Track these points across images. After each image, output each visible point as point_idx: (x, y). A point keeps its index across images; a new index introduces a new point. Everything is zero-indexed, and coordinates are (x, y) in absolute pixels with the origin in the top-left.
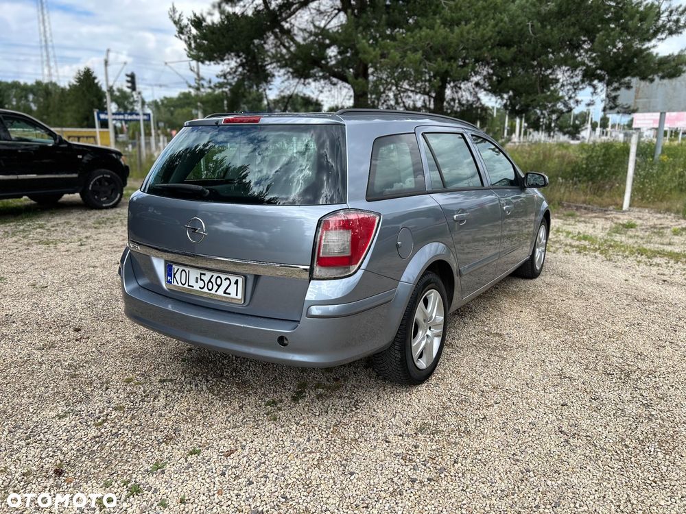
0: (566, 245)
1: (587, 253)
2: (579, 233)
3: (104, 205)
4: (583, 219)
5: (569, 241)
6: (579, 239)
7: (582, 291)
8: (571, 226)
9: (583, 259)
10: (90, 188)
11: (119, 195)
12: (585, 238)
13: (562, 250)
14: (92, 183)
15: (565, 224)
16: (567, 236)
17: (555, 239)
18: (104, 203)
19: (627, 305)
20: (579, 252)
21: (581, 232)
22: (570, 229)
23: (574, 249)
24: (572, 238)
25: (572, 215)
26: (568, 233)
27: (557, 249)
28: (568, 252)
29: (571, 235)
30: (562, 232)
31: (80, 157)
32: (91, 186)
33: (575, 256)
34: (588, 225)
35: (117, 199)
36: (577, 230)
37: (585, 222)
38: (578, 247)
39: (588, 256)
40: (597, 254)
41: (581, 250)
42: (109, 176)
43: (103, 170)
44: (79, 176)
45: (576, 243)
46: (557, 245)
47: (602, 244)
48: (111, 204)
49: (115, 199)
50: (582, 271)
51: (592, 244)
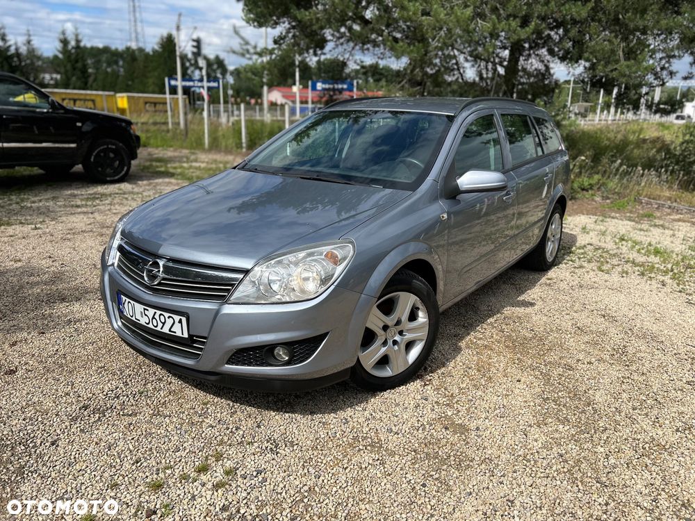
0: (627, 262)
1: (653, 275)
2: (650, 244)
3: (108, 179)
4: (661, 223)
5: (633, 255)
6: (648, 253)
7: (625, 347)
8: (642, 233)
9: (644, 285)
10: (92, 160)
11: (125, 169)
12: (657, 252)
13: (620, 269)
14: (94, 154)
15: (635, 229)
16: (633, 247)
17: (615, 251)
18: (110, 177)
19: (688, 383)
20: (642, 274)
21: (653, 243)
22: (638, 236)
23: (637, 268)
24: (639, 251)
25: (649, 216)
26: (636, 243)
27: (614, 266)
28: (627, 273)
29: (637, 247)
30: (627, 241)
31: (79, 124)
32: (93, 157)
33: (634, 279)
34: (667, 231)
35: (123, 172)
36: (649, 239)
37: (663, 227)
38: (642, 265)
39: (654, 282)
40: (667, 279)
41: (646, 271)
42: (114, 147)
43: (108, 140)
44: (77, 146)
45: (641, 259)
46: (615, 261)
47: (677, 264)
48: (116, 178)
49: (121, 172)
50: (637, 307)
51: (664, 262)
